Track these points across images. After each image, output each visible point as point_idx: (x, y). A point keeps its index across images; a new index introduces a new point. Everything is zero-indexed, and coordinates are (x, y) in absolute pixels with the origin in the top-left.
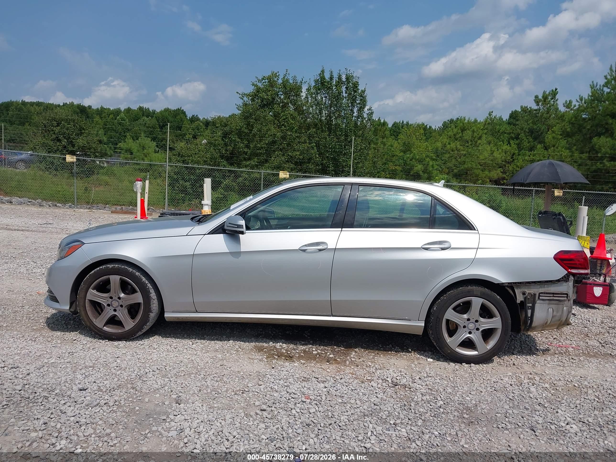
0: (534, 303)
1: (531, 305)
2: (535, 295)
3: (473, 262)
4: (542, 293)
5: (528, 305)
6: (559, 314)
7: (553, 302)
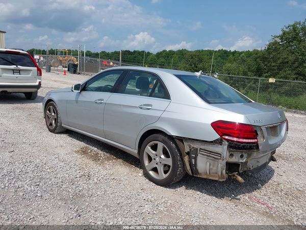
0: (197, 155)
1: (194, 156)
2: (197, 149)
3: (159, 119)
4: (202, 149)
5: (193, 155)
6: (215, 168)
7: (209, 158)
